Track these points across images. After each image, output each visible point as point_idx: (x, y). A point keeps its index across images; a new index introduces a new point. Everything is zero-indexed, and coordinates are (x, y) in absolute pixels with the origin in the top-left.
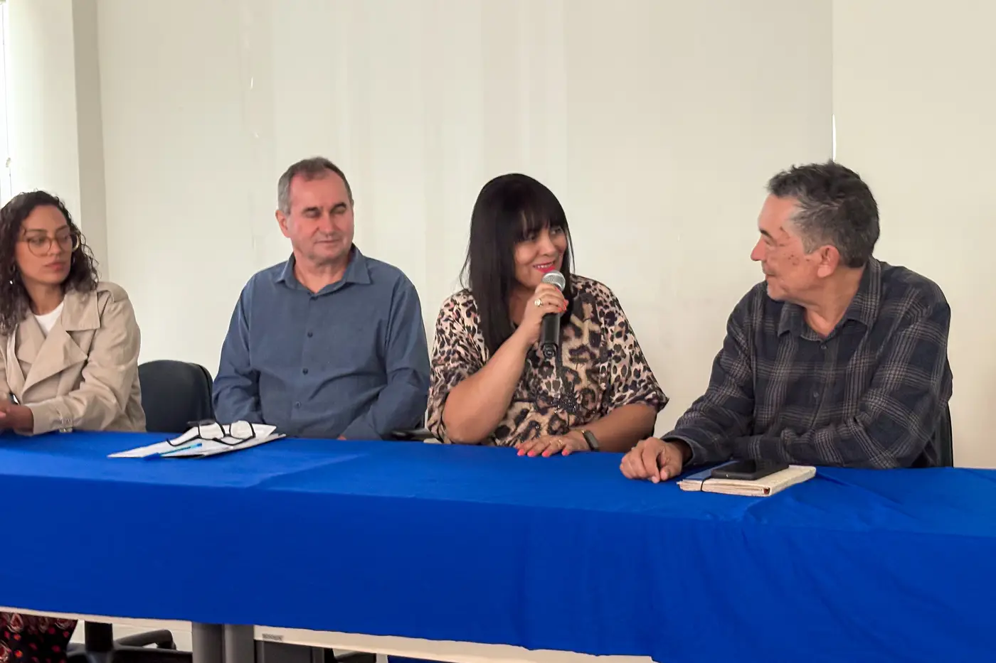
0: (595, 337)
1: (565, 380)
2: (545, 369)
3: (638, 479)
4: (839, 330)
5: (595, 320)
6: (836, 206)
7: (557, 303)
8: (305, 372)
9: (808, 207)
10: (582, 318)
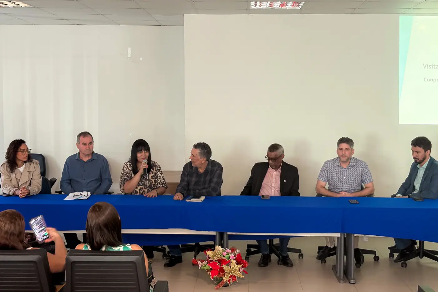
0: (155, 174)
1: (150, 182)
2: (146, 180)
3: (177, 200)
4: (205, 172)
5: (156, 170)
6: (206, 151)
7: (146, 166)
8: (84, 179)
9: (201, 151)
10: (153, 170)
